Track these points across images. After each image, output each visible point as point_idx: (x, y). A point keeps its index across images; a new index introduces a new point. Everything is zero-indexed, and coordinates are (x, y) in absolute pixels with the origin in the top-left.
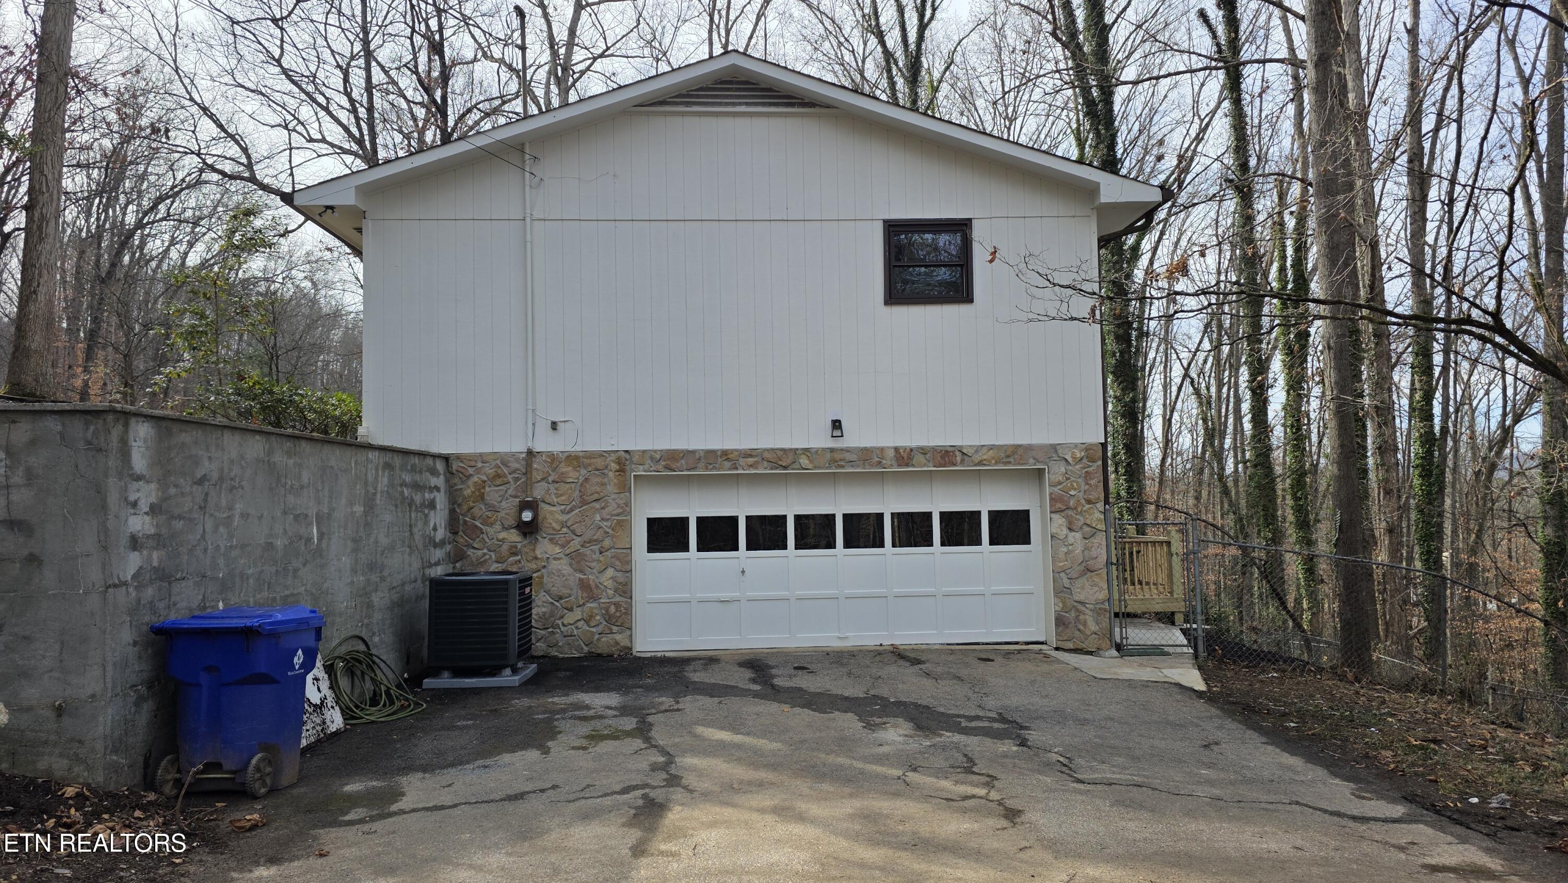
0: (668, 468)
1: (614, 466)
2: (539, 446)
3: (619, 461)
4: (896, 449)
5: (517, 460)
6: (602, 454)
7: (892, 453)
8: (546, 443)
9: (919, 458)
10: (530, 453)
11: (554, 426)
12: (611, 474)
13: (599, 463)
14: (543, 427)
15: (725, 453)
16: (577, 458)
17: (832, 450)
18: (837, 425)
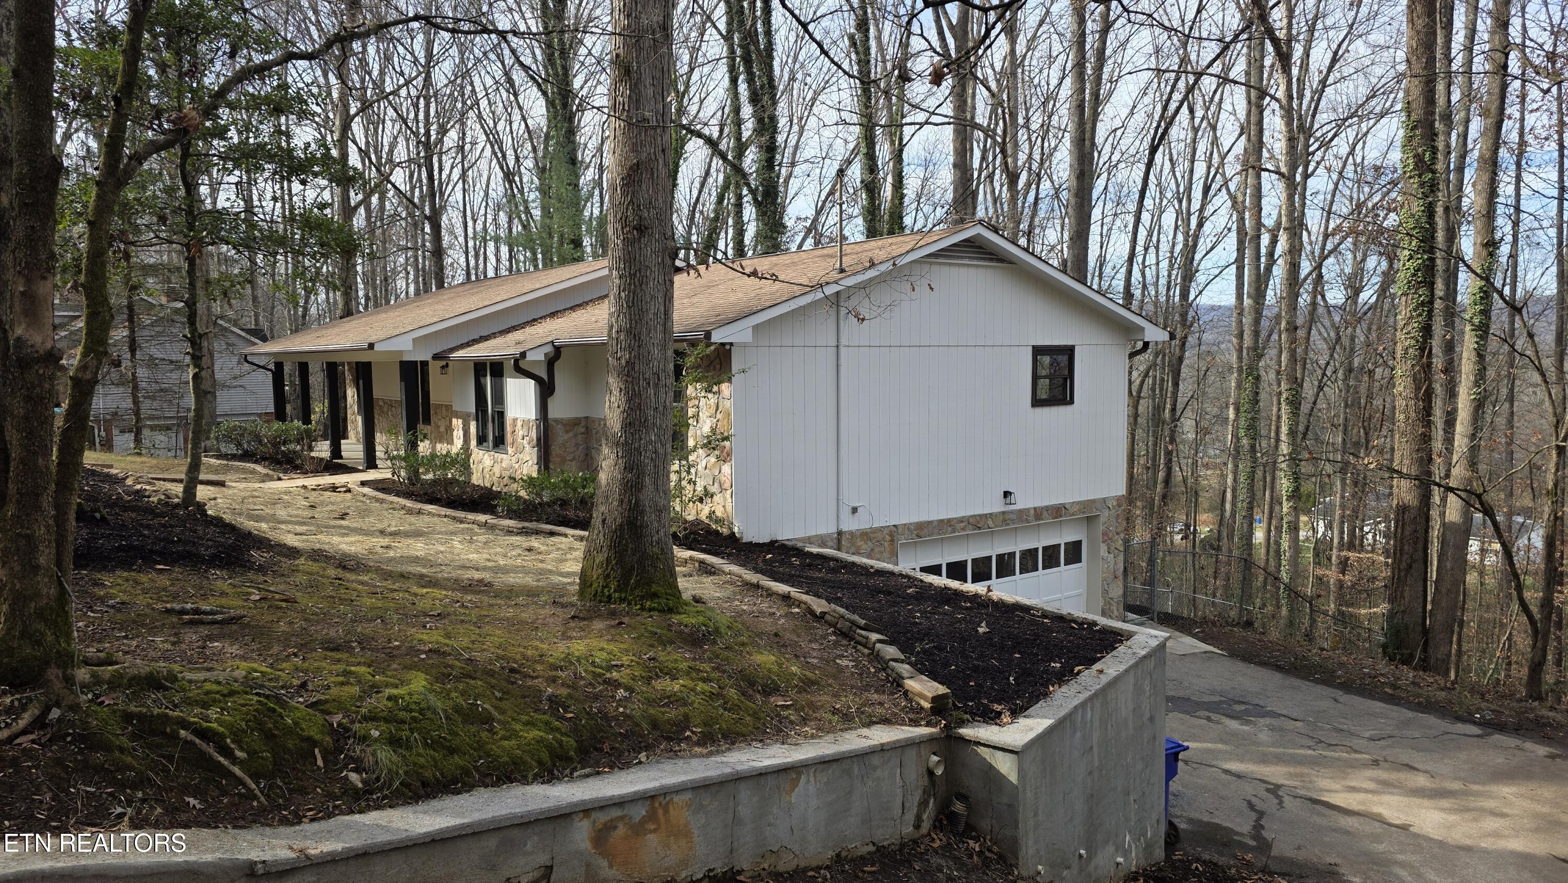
0: (918, 536)
1: (888, 538)
2: (845, 527)
3: (891, 535)
4: (1035, 509)
5: (832, 540)
6: (881, 529)
7: (1032, 512)
8: (850, 524)
9: (1045, 514)
10: (840, 533)
11: (855, 510)
12: (886, 544)
13: (879, 535)
14: (846, 512)
15: (949, 520)
16: (866, 534)
17: (1004, 513)
18: (1007, 494)
